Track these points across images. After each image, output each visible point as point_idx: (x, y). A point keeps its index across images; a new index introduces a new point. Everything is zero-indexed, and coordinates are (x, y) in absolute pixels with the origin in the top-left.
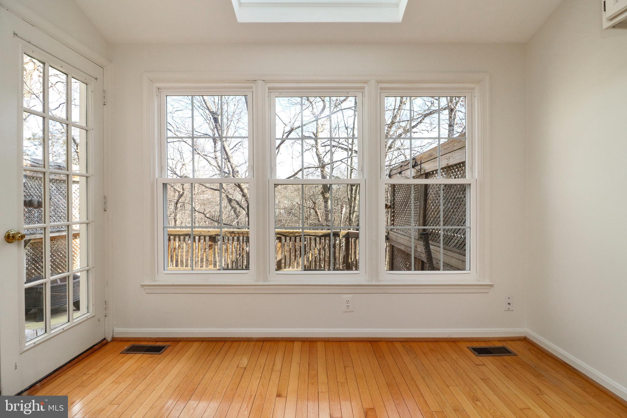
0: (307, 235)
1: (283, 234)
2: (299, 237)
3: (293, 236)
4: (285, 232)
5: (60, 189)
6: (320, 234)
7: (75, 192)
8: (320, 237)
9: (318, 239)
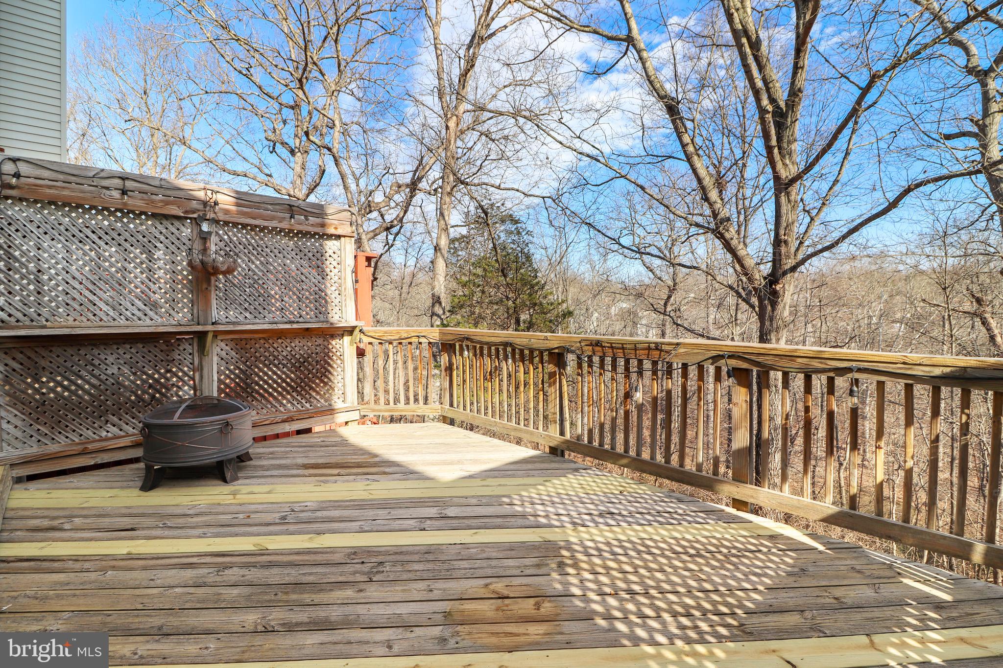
0: (860, 370)
1: (753, 357)
2: (824, 378)
3: (800, 370)
4: (762, 351)
5: (303, 249)
6: (937, 372)
7: (332, 255)
8: (936, 383)
9: (922, 393)
